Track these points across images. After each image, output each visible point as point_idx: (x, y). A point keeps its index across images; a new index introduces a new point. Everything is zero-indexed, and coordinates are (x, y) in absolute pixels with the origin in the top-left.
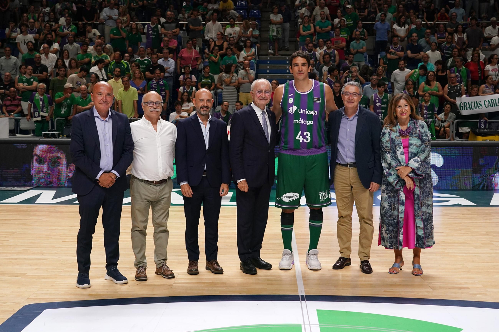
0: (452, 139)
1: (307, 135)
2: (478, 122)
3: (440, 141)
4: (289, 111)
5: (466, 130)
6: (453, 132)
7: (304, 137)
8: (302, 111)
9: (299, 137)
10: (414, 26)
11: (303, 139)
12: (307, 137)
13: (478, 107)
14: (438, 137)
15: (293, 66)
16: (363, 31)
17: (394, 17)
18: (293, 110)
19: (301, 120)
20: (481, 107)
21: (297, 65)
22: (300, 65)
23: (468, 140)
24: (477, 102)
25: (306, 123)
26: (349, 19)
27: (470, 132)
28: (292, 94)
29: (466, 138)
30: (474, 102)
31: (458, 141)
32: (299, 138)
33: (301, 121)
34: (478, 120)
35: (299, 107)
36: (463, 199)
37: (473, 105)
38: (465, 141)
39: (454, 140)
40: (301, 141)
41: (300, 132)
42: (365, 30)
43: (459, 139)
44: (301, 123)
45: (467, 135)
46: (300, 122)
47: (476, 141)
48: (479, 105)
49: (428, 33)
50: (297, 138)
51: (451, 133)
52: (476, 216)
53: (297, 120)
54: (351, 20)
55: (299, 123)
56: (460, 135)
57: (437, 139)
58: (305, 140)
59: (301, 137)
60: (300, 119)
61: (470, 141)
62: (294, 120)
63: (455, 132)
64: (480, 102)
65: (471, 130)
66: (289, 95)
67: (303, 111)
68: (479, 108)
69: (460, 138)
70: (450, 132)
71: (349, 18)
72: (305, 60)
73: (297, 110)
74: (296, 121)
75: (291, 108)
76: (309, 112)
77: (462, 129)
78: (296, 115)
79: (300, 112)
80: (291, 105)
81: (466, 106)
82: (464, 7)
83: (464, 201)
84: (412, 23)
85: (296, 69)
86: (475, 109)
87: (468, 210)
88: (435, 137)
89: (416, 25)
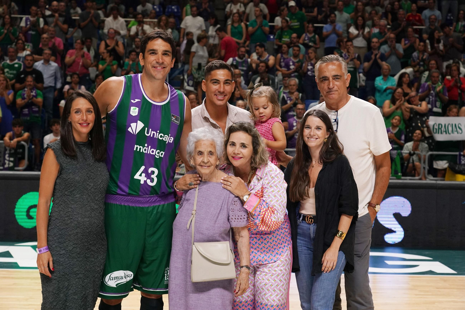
0: (423, 178)
1: (153, 172)
2: (456, 155)
3: (407, 180)
4: (130, 129)
5: (442, 164)
6: (424, 168)
7: (148, 176)
8: (151, 133)
9: (141, 175)
10: (376, 30)
11: (145, 179)
12: (152, 176)
13: (457, 131)
14: (405, 174)
15: (146, 54)
16: (314, 37)
17: (352, 18)
18: (136, 127)
19: (148, 147)
20: (460, 132)
21: (154, 52)
22: (160, 53)
23: (444, 180)
24: (455, 125)
25: (154, 153)
26: (294, 19)
27: (448, 169)
28: (137, 100)
29: (442, 177)
30: (452, 125)
31: (430, 180)
32: (140, 177)
33: (147, 150)
34: (457, 153)
35: (147, 125)
36: (438, 263)
37: (450, 129)
38: (441, 180)
39: (426, 178)
40: (142, 182)
41: (143, 168)
42: (317, 36)
43: (432, 178)
44: (146, 152)
45: (443, 172)
46: (145, 150)
47: (455, 180)
48: (458, 129)
49: (392, 38)
50: (137, 177)
51: (422, 169)
52: (456, 290)
53: (141, 147)
54: (296, 21)
55: (144, 152)
56: (434, 172)
57: (403, 178)
58: (148, 181)
59: (144, 175)
60: (146, 145)
61: (447, 181)
62: (136, 146)
63: (427, 167)
64: (460, 126)
65: (449, 167)
66: (132, 101)
67: (153, 132)
68: (458, 133)
69: (434, 177)
70: (420, 168)
71: (294, 17)
72: (169, 45)
73: (143, 130)
74: (139, 147)
75: (133, 125)
76: (161, 136)
77: (437, 164)
78: (141, 138)
79: (148, 133)
80: (135, 119)
81: (441, 129)
82: (440, 9)
83: (438, 267)
84: (374, 25)
85: (152, 58)
86: (453, 133)
87: (445, 281)
88: (400, 174)
89: (380, 29)
